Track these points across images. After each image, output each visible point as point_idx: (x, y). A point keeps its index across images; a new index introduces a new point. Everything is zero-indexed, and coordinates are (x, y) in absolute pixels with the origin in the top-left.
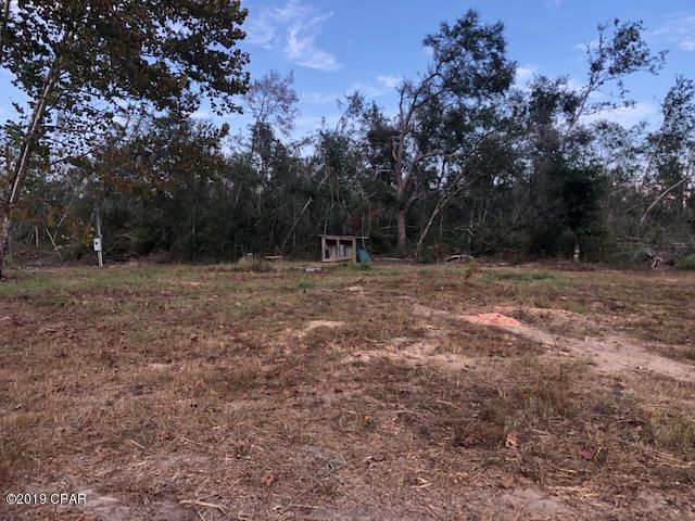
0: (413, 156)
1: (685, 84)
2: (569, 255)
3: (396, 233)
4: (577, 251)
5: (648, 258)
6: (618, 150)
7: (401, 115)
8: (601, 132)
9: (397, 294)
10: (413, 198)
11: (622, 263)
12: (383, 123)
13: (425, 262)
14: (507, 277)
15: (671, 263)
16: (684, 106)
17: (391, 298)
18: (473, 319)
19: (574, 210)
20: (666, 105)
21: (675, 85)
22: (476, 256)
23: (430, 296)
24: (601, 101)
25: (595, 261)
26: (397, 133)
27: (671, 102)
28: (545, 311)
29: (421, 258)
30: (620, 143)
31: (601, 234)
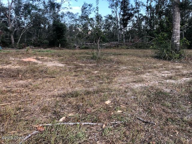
0: (15, 16)
1: (86, 4)
2: (58, 46)
3: (11, 40)
4: (60, 45)
5: (75, 47)
6: (73, 19)
7: (9, 3)
8: (68, 14)
9: (6, 56)
10: (15, 30)
11: (70, 48)
12: (3, 5)
13: (20, 49)
14: (39, 51)
15: (79, 48)
16: (86, 10)
17: (4, 57)
18: (24, 60)
19: (58, 35)
20: (82, 9)
21: (84, 4)
22: (35, 47)
23: (16, 56)
24: (64, 7)
25: (64, 47)
26: (8, 9)
27: (83, 8)
28: (42, 57)
29: (19, 48)
30: (73, 18)
31: (65, 41)
